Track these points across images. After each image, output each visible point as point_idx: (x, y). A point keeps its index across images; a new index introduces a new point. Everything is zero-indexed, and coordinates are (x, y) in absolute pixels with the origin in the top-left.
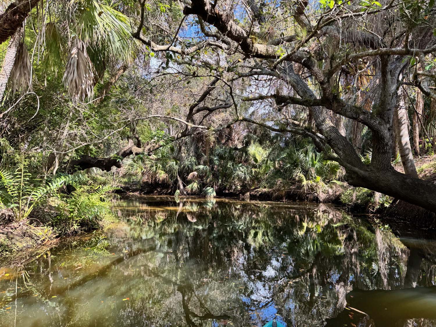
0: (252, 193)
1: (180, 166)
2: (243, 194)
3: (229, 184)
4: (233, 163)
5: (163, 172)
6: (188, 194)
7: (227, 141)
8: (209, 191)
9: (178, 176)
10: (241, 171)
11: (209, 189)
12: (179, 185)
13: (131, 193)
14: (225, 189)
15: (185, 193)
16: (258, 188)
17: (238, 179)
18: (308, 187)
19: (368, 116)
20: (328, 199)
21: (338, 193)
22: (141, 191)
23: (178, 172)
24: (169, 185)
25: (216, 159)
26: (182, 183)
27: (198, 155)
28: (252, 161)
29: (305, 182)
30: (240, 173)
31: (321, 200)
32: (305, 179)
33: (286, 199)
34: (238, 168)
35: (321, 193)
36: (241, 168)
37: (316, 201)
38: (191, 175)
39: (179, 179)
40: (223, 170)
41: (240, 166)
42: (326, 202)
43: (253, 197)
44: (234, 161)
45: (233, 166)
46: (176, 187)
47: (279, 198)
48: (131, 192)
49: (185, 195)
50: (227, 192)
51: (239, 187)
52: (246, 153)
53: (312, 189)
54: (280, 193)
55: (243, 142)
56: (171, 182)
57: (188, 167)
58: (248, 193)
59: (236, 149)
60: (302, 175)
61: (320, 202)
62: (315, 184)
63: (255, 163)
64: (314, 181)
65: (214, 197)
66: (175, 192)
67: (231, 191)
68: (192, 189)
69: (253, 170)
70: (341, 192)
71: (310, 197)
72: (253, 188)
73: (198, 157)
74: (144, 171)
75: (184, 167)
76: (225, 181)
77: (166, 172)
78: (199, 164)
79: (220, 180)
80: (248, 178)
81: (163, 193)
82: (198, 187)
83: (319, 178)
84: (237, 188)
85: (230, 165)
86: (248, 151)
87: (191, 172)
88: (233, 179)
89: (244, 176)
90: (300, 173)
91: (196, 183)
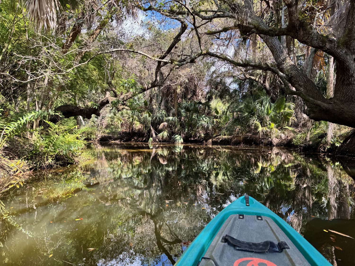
0: (214, 140)
1: (152, 118)
2: (206, 141)
3: (194, 132)
4: (197, 115)
5: (138, 123)
6: (160, 141)
7: (192, 96)
8: (177, 138)
9: (151, 127)
10: (204, 121)
11: (177, 137)
12: (152, 134)
13: (113, 142)
14: (191, 137)
15: (157, 140)
16: (219, 136)
17: (202, 127)
18: (263, 133)
19: (335, 45)
20: (281, 143)
21: (289, 138)
22: (121, 139)
23: (151, 122)
24: (144, 134)
25: (183, 111)
26: (155, 132)
27: (168, 109)
28: (214, 113)
29: (260, 129)
30: (203, 122)
31: (275, 144)
32: (260, 126)
33: (243, 144)
34: (201, 119)
35: (274, 138)
36: (204, 118)
37: (270, 145)
38: (162, 125)
39: (152, 128)
40: (188, 121)
41: (204, 117)
42: (279, 146)
43: (214, 143)
44: (199, 113)
45: (197, 117)
46: (150, 136)
47: (237, 143)
48: (113, 140)
49: (157, 142)
50: (192, 139)
51: (203, 135)
52: (209, 107)
53: (266, 135)
54: (239, 139)
55: (206, 98)
56: (145, 131)
57: (159, 118)
58: (211, 140)
59: (200, 103)
60: (258, 123)
61: (274, 146)
62: (269, 130)
63: (216, 114)
64: (269, 128)
65: (182, 143)
66: (148, 140)
67: (196, 138)
68: (163, 137)
69: (215, 120)
70: (292, 137)
71: (265, 141)
72: (214, 136)
73: (168, 110)
74: (122, 123)
75: (156, 118)
76: (190, 129)
77: (141, 123)
78: (169, 116)
79: (187, 129)
80: (210, 127)
81: (139, 141)
82: (167, 135)
83: (273, 125)
84: (201, 135)
85: (194, 116)
86: (210, 105)
87: (162, 123)
88: (198, 128)
89: (206, 125)
90: (256, 121)
91: (166, 132)
